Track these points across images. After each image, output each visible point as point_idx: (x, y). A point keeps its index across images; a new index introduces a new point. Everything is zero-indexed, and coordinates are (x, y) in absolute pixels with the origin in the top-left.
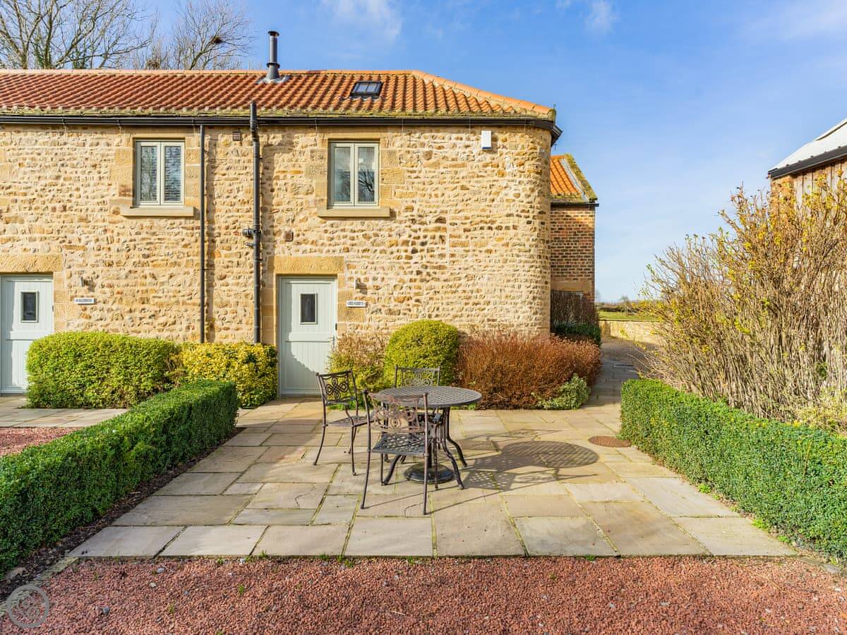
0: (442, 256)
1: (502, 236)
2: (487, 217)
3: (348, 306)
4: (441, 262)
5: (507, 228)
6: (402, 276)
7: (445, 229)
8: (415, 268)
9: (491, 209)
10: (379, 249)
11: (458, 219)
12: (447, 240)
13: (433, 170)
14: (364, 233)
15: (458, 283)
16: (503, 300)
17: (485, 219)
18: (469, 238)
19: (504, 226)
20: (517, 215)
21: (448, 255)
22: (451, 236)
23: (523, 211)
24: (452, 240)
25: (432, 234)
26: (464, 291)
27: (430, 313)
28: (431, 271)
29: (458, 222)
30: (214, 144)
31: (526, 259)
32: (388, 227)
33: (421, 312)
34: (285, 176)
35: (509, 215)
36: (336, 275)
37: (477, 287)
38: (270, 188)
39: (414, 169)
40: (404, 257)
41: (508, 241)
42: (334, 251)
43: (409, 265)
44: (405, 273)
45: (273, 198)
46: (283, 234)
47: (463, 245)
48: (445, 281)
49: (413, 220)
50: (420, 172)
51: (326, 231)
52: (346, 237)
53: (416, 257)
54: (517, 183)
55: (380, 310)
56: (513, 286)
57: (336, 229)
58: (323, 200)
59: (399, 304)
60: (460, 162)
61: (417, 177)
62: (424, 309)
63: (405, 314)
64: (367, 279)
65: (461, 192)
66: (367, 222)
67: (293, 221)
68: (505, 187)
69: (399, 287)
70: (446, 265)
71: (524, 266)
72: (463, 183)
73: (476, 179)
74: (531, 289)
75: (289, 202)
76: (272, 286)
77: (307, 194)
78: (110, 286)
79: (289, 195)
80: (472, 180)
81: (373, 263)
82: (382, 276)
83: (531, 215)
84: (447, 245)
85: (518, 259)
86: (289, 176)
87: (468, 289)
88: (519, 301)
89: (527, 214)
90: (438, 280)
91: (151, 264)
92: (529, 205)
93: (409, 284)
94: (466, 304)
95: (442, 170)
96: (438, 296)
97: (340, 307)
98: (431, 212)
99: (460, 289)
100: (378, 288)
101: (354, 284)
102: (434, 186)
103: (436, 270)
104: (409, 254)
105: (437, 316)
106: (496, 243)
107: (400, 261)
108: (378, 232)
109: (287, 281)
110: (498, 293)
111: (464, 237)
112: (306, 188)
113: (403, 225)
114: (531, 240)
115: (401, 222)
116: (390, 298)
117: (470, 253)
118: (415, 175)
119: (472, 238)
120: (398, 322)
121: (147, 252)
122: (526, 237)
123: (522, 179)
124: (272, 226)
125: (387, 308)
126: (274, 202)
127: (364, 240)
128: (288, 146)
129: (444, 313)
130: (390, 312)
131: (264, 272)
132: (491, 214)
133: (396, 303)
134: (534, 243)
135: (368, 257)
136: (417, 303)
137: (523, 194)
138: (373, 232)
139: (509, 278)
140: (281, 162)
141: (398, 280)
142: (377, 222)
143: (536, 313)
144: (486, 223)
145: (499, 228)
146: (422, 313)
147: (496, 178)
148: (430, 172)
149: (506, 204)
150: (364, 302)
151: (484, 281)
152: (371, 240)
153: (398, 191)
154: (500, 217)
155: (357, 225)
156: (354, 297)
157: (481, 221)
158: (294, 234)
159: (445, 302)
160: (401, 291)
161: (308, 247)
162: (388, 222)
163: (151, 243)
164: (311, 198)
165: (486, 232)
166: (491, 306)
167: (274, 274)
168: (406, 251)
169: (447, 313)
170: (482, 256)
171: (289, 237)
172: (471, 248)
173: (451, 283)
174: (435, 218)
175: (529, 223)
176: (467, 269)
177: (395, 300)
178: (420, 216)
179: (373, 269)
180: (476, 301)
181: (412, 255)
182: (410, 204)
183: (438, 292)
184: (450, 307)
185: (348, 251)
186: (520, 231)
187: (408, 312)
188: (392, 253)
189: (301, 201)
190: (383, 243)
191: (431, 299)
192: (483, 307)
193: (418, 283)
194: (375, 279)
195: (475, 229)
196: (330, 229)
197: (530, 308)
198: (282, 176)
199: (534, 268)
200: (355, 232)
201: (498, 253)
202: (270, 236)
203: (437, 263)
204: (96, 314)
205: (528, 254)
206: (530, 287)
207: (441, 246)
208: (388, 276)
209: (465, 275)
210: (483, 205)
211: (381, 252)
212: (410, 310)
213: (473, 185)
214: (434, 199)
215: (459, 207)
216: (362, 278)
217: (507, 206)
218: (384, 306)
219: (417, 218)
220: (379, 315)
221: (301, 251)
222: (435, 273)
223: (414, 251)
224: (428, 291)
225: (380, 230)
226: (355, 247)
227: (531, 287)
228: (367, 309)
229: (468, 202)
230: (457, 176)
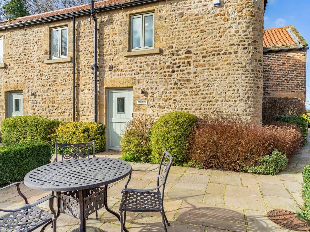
0: (189, 73)
1: (227, 59)
2: (217, 47)
3: (138, 103)
4: (188, 77)
5: (230, 53)
6: (166, 86)
7: (191, 57)
8: (173, 81)
9: (220, 42)
10: (154, 71)
11: (199, 50)
12: (192, 63)
13: (184, 23)
14: (146, 63)
15: (198, 89)
16: (227, 99)
17: (216, 49)
18: (205, 61)
19: (228, 52)
20: (237, 45)
21: (192, 73)
22: (194, 61)
23: (241, 41)
24: (195, 63)
25: (183, 60)
26: (202, 94)
27: (182, 107)
28: (183, 83)
29: (199, 52)
30: (79, 26)
31: (243, 72)
32: (159, 59)
33: (177, 107)
34: (109, 37)
35: (231, 45)
36: (132, 87)
37: (210, 91)
38: (102, 44)
39: (174, 24)
40: (167, 75)
41: (230, 61)
42: (131, 74)
43: (170, 80)
44: (168, 85)
45: (104, 49)
46: (108, 67)
47: (202, 66)
48: (191, 88)
49: (172, 53)
50: (177, 25)
51: (128, 64)
52: (137, 66)
53: (174, 75)
54: (237, 24)
55: (155, 106)
56: (234, 90)
57: (132, 62)
58: (126, 47)
59: (165, 102)
60: (200, 16)
61: (175, 28)
62: (179, 105)
63: (168, 108)
64: (148, 89)
65: (201, 34)
66: (148, 57)
67: (113, 60)
68: (229, 28)
69: (164, 93)
70: (192, 78)
71: (241, 77)
72: (202, 28)
73: (210, 25)
74: (246, 92)
75: (111, 50)
76: (103, 94)
77: (119, 45)
78: (42, 96)
79: (111, 47)
80: (208, 26)
81: (151, 80)
82: (156, 87)
83: (247, 43)
84: (192, 67)
85: (237, 72)
86: (111, 36)
87: (204, 93)
88: (238, 99)
89: (244, 43)
90: (187, 88)
91: (55, 85)
92: (245, 37)
93: (170, 91)
94: (203, 102)
95: (189, 22)
96: (187, 97)
97: (134, 104)
98: (182, 48)
99: (200, 93)
100: (153, 93)
101: (140, 91)
102: (185, 32)
103: (185, 82)
104: (170, 73)
105: (186, 109)
106: (223, 63)
107: (165, 77)
108: (154, 62)
109: (111, 91)
110: (223, 94)
111: (202, 61)
112: (118, 42)
113: (167, 57)
114: (246, 59)
115: (166, 55)
116: (160, 99)
117: (206, 71)
119: (207, 61)
120: (164, 113)
121: (54, 80)
122: (243, 58)
123: (241, 20)
124: (104, 63)
125: (158, 105)
126: (104, 51)
127: (146, 67)
128: (110, 21)
129: (190, 107)
130: (160, 107)
131: (100, 87)
132: (220, 45)
133: (163, 102)
134: (248, 61)
135: (149, 76)
136: (175, 102)
137: (241, 31)
138: (151, 62)
139: (230, 85)
140: (107, 29)
141: (164, 88)
142: (153, 56)
143: (250, 107)
144: (216, 51)
145: (225, 54)
146: (178, 107)
147: (223, 22)
148: (182, 24)
149: (229, 38)
150: (146, 101)
151: (215, 87)
152: (150, 67)
153: (165, 38)
154: (225, 47)
155: (143, 59)
156: (141, 99)
157: (213, 51)
158: (113, 67)
159: (190, 100)
160: (166, 95)
161: (120, 72)
162: (159, 56)
163: (55, 75)
164: (121, 47)
165: (216, 57)
166: (219, 103)
167: (104, 88)
168: (169, 72)
169: (192, 107)
170: (214, 72)
171: (111, 68)
172: (207, 67)
173: (194, 90)
174: (185, 52)
175: (245, 48)
176: (204, 80)
177: (163, 100)
178: (177, 51)
179: (151, 83)
180: (209, 100)
181: (172, 74)
182: (171, 44)
183: (187, 95)
184: (194, 104)
185: (138, 74)
186: (239, 55)
187: (169, 107)
188: (161, 73)
189: (116, 49)
190: (156, 68)
191: (183, 99)
192: (214, 103)
193: (175, 90)
194: (152, 88)
195: (209, 56)
196: (130, 62)
197: (246, 104)
198: (107, 37)
199: (248, 78)
200: (142, 63)
201: (224, 69)
202: (103, 68)
203: (186, 78)
204: (37, 108)
205: (244, 69)
206: (245, 90)
207: (188, 67)
208: (159, 87)
209: (203, 84)
210: (214, 40)
211: (155, 73)
212: (171, 106)
213: (208, 29)
214: (184, 40)
215: (200, 43)
216: (145, 88)
217: (230, 39)
218: (156, 103)
219: (175, 52)
220: (154, 108)
221: (116, 75)
222: (185, 84)
223: (173, 72)
224: (181, 95)
225: (155, 61)
226: (142, 72)
227: (246, 90)
228: (148, 105)
229: (205, 39)
230: (199, 25)
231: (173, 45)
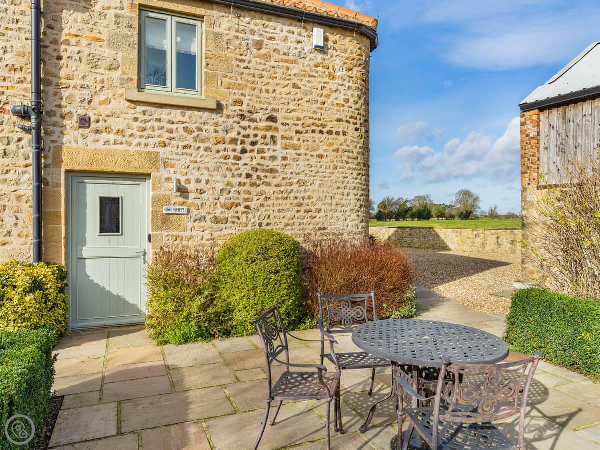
0: (274, 158)
1: (333, 141)
2: (319, 120)
3: (165, 212)
4: (272, 165)
5: (338, 133)
6: (229, 179)
7: (277, 129)
8: (244, 170)
9: (323, 112)
10: (203, 146)
11: (290, 119)
12: (279, 141)
13: (263, 62)
15: (290, 188)
16: (333, 207)
17: (317, 122)
18: (301, 141)
19: (334, 131)
20: (347, 121)
21: (280, 158)
22: (283, 137)
23: (352, 117)
24: (285, 141)
25: (263, 133)
26: (296, 198)
27: (260, 221)
28: (262, 175)
29: (291, 123)
31: (355, 167)
32: (213, 121)
33: (250, 220)
34: (78, 42)
35: (339, 120)
36: (150, 175)
37: (309, 194)
38: (55, 55)
39: (243, 58)
40: (232, 157)
41: (338, 147)
42: (147, 145)
43: (237, 167)
44: (233, 176)
45: (61, 68)
46: (75, 118)
47: (295, 148)
48: (277, 186)
49: (242, 116)
50: (250, 62)
51: (136, 120)
52: (162, 128)
53: (246, 158)
54: (347, 88)
55: (205, 218)
56: (343, 194)
57: (149, 118)
58: (132, 80)
59: (227, 211)
60: (291, 58)
61: (247, 68)
62: (254, 217)
63: (233, 223)
64: (188, 181)
65: (293, 90)
66: (188, 113)
67: (90, 102)
68: (336, 91)
69: (226, 193)
70: (278, 168)
71: (352, 174)
72: (295, 80)
73: (308, 79)
74: (358, 197)
75: (84, 77)
76: (59, 185)
77: (110, 69)
79: (84, 68)
80: (304, 79)
81: (196, 162)
82: (207, 178)
83: (359, 122)
84: (279, 147)
85: (347, 166)
86: (84, 42)
87: (299, 196)
88: (348, 209)
89: (355, 121)
90: (269, 185)
92: (357, 112)
93: (237, 188)
94: (298, 211)
95: (273, 64)
96: (269, 202)
97: (155, 214)
98: (262, 109)
99: (292, 196)
100: (202, 192)
101: (174, 186)
102: (265, 80)
103: (267, 174)
104: (238, 154)
105: (268, 224)
106: (327, 148)
107: (227, 161)
108: (202, 126)
109: (80, 180)
110: (328, 201)
111: (296, 139)
112: (108, 62)
113: (231, 121)
114: (358, 147)
115: (229, 117)
116: (216, 204)
117: (302, 157)
118: (245, 65)
119: (304, 141)
120: (226, 232)
122: (355, 144)
123: (351, 84)
124: (60, 106)
125: (212, 216)
126: (63, 73)
127: (185, 134)
128: (83, 3)
129: (275, 221)
130: (217, 220)
131: (46, 167)
132: (323, 117)
133: (223, 210)
134: (361, 151)
135: (190, 155)
136: (248, 211)
137: (352, 100)
138: (196, 125)
139: (339, 185)
141: (226, 183)
142: (201, 114)
143: (362, 222)
144: (318, 126)
145: (330, 133)
146: (253, 221)
147: (327, 80)
148: (260, 63)
149: (336, 108)
150: (186, 208)
151: (316, 187)
152: (195, 135)
153: (226, 80)
154: (331, 122)
155: (176, 115)
156: (173, 202)
157: (313, 124)
158: (92, 120)
159: (276, 209)
160: (229, 196)
161: (112, 137)
162: (214, 116)
164: (116, 75)
165: (317, 135)
166: (322, 214)
167: (63, 170)
168: (235, 151)
169: (278, 221)
170: (314, 161)
171: (85, 122)
172: (303, 151)
173: (282, 189)
174: (267, 116)
175: (357, 130)
176: (299, 174)
177: (222, 207)
178: (250, 112)
179: (197, 169)
180: (308, 208)
181: (242, 156)
182: (238, 97)
183: (270, 198)
184: (282, 215)
185: (165, 146)
186: (349, 138)
187: (237, 221)
188: (218, 152)
189: (102, 77)
190: (208, 140)
191: (262, 205)
192: (314, 215)
193: (247, 188)
194: (198, 181)
195: (307, 132)
196: (141, 117)
197: (358, 216)
198: (74, 41)
199: (360, 176)
200: (173, 123)
201: (329, 159)
202: (57, 119)
203: (268, 166)
205: (355, 161)
206: (357, 195)
207: (272, 147)
208: (214, 179)
209: (297, 180)
210: (314, 107)
211: (205, 150)
212: (239, 218)
213: (304, 83)
214: (264, 95)
215: (292, 107)
216: (183, 179)
217: (338, 111)
218: (209, 213)
219: (247, 115)
220: (203, 224)
221: (101, 142)
222: (266, 177)
223: (244, 151)
224: (259, 197)
225: (204, 124)
226: (173, 142)
227: (359, 195)
228: (189, 216)
229: (300, 102)
230: (289, 73)
231: (243, 98)
